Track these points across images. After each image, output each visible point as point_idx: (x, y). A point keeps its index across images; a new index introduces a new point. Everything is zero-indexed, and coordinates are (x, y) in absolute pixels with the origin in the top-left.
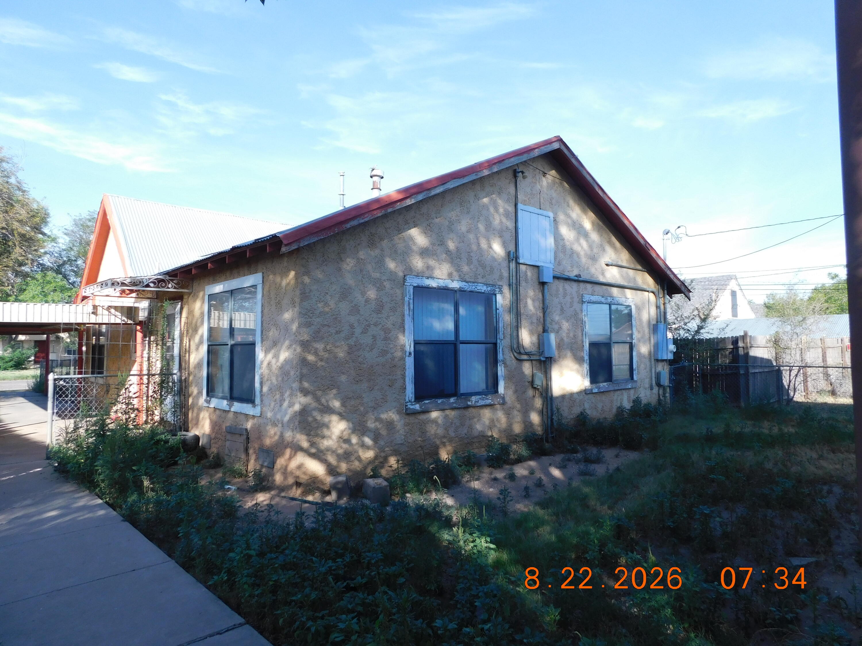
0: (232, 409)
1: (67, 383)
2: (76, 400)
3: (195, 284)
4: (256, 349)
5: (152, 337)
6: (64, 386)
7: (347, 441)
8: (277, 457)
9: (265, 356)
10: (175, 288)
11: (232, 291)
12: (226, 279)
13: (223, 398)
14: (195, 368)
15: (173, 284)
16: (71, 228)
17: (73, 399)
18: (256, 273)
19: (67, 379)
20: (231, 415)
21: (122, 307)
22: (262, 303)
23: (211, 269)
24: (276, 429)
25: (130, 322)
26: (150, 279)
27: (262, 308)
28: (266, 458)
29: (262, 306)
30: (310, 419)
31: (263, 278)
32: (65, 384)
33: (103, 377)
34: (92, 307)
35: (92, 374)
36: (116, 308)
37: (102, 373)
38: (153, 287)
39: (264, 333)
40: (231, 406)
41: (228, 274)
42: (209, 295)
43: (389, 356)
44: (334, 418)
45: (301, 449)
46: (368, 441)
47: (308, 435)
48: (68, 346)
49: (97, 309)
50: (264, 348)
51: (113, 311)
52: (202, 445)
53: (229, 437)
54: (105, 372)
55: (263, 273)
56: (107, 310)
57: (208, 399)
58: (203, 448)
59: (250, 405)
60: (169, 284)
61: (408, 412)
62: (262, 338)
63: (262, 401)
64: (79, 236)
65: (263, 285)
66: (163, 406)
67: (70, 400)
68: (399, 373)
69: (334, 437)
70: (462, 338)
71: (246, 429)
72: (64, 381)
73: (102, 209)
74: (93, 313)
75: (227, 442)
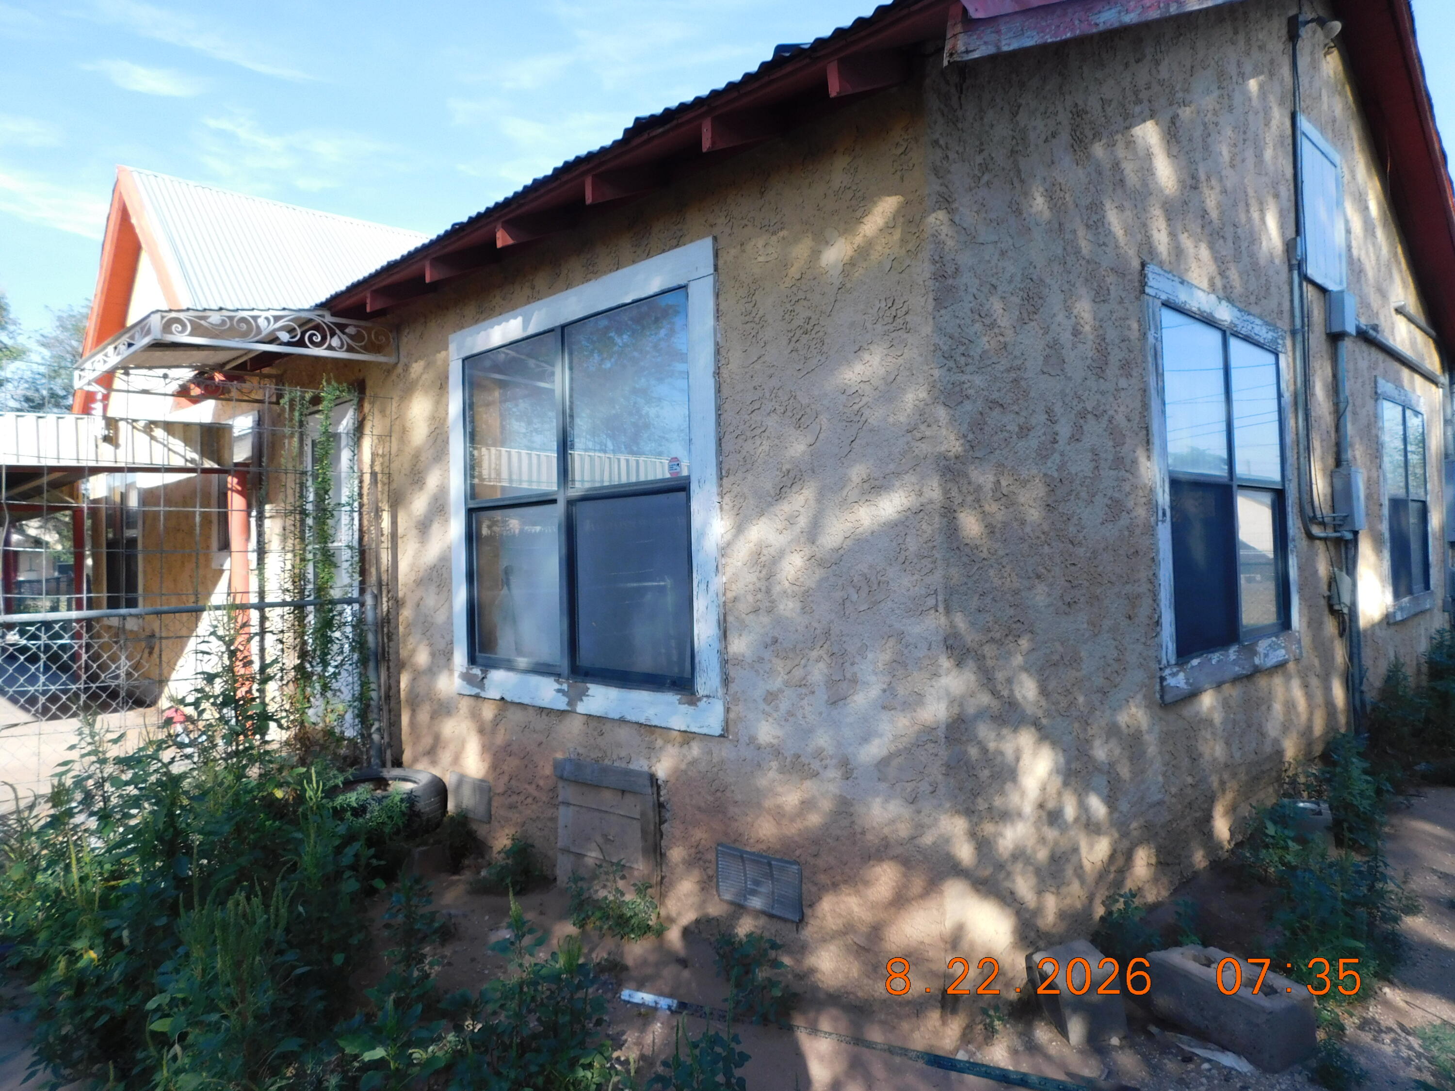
0: (581, 708)
1: (28, 639)
2: (65, 692)
3: (408, 340)
4: (695, 506)
5: (267, 507)
6: (23, 650)
7: (1053, 817)
8: (823, 889)
9: (739, 529)
10: (350, 349)
11: (563, 327)
12: (534, 297)
13: (542, 669)
14: (419, 583)
15: (344, 337)
16: (54, 334)
17: (53, 688)
18: (677, 246)
19: (31, 624)
20: (573, 728)
21: (187, 426)
22: (717, 344)
23: (505, 248)
24: (810, 787)
25: (208, 464)
26: (277, 319)
27: (717, 361)
28: (757, 883)
29: (718, 352)
30: (973, 752)
31: (716, 255)
32: (23, 642)
33: (137, 616)
34: (103, 423)
35: (109, 607)
36: (169, 427)
37: (132, 603)
38: (288, 344)
39: (727, 446)
40: (576, 697)
41: (540, 281)
42: (464, 360)
43: (1124, 520)
44: (1026, 739)
45: (956, 870)
46: (1097, 806)
47: (969, 812)
48: (59, 558)
49: (116, 429)
50: (727, 499)
51: (159, 433)
52: (458, 806)
53: (567, 792)
54: (140, 601)
55: (715, 239)
56: (145, 432)
57: (477, 671)
58: (463, 819)
59: (670, 698)
60: (332, 336)
61: (1168, 698)
62: (720, 465)
63: (726, 681)
64: (69, 349)
65: (716, 281)
66: (329, 694)
67: (44, 693)
68: (1143, 575)
69: (1028, 808)
70: (1240, 470)
71: (653, 779)
72: (22, 633)
73: (116, 205)
74: (106, 439)
75: (562, 809)
